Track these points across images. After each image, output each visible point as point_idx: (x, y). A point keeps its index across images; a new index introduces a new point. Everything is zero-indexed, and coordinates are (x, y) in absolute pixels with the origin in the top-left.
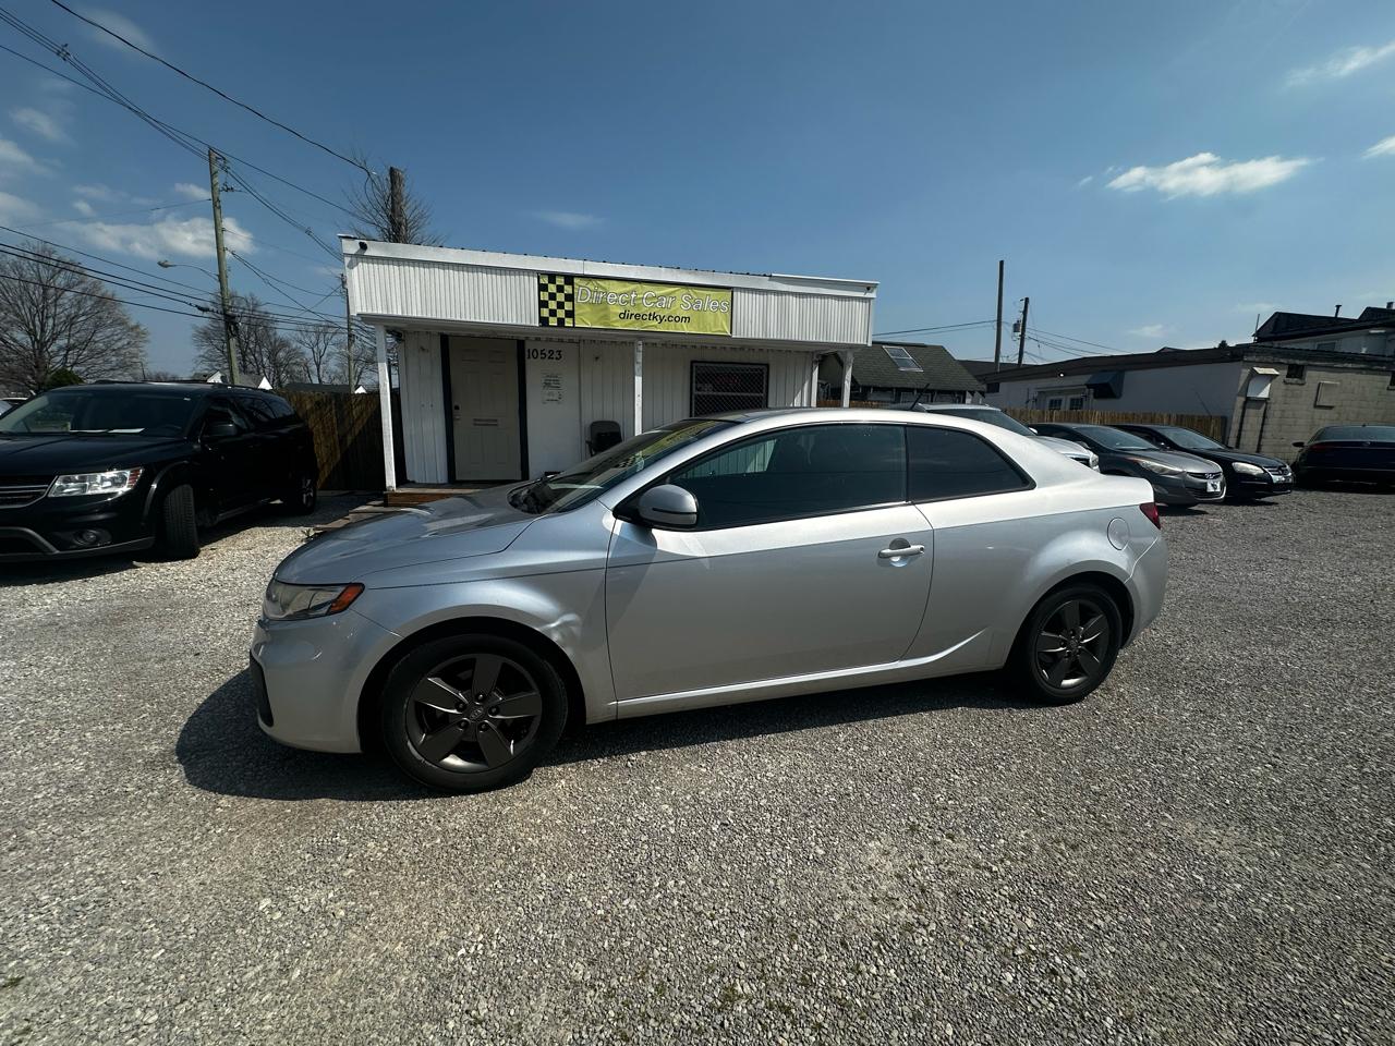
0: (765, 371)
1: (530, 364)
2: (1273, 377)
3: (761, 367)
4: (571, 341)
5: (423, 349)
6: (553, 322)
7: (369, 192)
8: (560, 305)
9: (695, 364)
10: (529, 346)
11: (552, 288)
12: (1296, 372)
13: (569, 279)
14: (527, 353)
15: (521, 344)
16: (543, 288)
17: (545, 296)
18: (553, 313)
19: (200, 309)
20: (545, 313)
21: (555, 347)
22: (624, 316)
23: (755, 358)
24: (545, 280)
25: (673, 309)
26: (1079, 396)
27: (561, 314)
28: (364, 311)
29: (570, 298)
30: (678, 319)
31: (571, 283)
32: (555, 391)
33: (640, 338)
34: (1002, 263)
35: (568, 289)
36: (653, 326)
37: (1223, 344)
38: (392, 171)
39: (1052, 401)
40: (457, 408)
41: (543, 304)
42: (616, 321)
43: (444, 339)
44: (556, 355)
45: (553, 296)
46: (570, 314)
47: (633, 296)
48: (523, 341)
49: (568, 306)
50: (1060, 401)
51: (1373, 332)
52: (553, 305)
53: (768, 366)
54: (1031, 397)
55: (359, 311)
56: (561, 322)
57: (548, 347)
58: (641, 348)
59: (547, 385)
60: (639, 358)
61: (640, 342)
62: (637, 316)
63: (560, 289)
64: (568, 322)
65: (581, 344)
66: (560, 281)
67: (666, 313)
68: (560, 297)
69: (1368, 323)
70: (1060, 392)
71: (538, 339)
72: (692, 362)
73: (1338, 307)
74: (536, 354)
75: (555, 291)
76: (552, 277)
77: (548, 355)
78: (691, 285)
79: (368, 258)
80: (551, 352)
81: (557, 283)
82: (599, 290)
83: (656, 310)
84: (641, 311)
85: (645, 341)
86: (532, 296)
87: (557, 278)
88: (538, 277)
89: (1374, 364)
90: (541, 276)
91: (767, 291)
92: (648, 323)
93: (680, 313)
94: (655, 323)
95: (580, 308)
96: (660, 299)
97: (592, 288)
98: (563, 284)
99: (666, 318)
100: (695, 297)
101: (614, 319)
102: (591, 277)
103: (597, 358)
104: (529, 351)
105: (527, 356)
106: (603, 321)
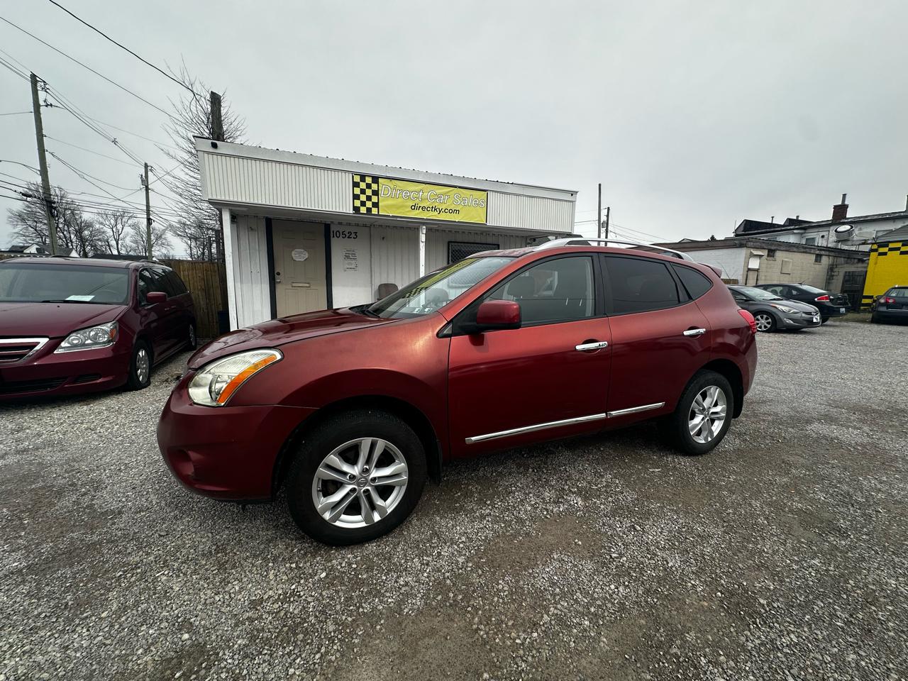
1: (334, 242)
2: (760, 256)
3: (494, 246)
4: (365, 226)
5: (252, 229)
6: (363, 210)
7: (193, 109)
8: (369, 198)
10: (333, 228)
11: (363, 185)
12: (771, 253)
13: (376, 179)
14: (332, 233)
15: (327, 227)
16: (356, 185)
17: (357, 191)
18: (363, 204)
19: (23, 194)
21: (353, 230)
22: (414, 207)
23: (489, 240)
24: (357, 179)
25: (448, 204)
27: (369, 204)
28: (214, 197)
29: (376, 193)
30: (452, 211)
31: (377, 183)
32: (353, 262)
33: (424, 224)
34: (600, 185)
35: (374, 187)
36: (433, 216)
37: (713, 238)
38: (213, 95)
40: (279, 274)
41: (356, 197)
42: (410, 211)
43: (269, 222)
44: (353, 235)
45: (363, 192)
46: (376, 205)
47: (421, 193)
48: (329, 225)
49: (375, 199)
51: (795, 231)
52: (363, 198)
53: (498, 245)
55: (210, 197)
56: (369, 210)
57: (347, 229)
58: (424, 231)
59: (347, 257)
60: (423, 238)
61: (424, 227)
62: (423, 208)
63: (369, 186)
64: (374, 211)
65: (372, 228)
66: (369, 180)
67: (444, 207)
68: (369, 192)
69: (792, 227)
71: (340, 223)
72: (449, 242)
73: (773, 217)
74: (338, 234)
75: (367, 190)
76: (363, 177)
77: (348, 235)
78: (460, 187)
79: (218, 154)
80: (350, 233)
81: (367, 182)
82: (397, 188)
83: (436, 204)
84: (426, 205)
85: (428, 226)
86: (349, 191)
87: (367, 178)
88: (353, 177)
89: (807, 250)
90: (355, 176)
91: (509, 194)
92: (431, 213)
93: (453, 207)
94: (436, 213)
95: (383, 200)
96: (439, 196)
97: (392, 187)
98: (371, 182)
99: (443, 210)
100: (463, 196)
101: (407, 210)
102: (391, 179)
103: (383, 238)
104: (334, 232)
105: (332, 236)
106: (399, 211)
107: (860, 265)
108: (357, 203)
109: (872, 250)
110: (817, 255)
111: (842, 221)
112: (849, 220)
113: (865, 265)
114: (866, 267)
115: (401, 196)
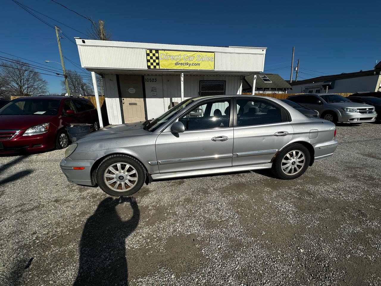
0: (224, 83)
1: (146, 84)
3: (223, 82)
4: (160, 75)
5: (111, 80)
6: (152, 67)
8: (154, 61)
9: (201, 82)
10: (146, 77)
11: (151, 55)
13: (157, 51)
15: (143, 77)
16: (148, 55)
17: (149, 58)
18: (152, 64)
19: (57, 74)
20: (149, 64)
21: (154, 77)
22: (177, 64)
23: (221, 79)
24: (148, 52)
25: (194, 61)
26: (319, 89)
27: (155, 64)
28: (88, 66)
29: (158, 58)
30: (196, 65)
31: (158, 53)
32: (155, 93)
33: (182, 72)
35: (157, 55)
36: (186, 68)
39: (309, 91)
40: (123, 99)
41: (148, 61)
42: (174, 66)
43: (118, 76)
44: (155, 80)
45: (151, 58)
46: (158, 64)
47: (180, 56)
49: (157, 61)
50: (312, 91)
52: (152, 61)
53: (225, 81)
54: (303, 90)
55: (85, 66)
56: (155, 67)
57: (152, 78)
58: (183, 76)
59: (152, 91)
60: (182, 79)
61: (183, 74)
62: (181, 64)
63: (154, 55)
64: (157, 67)
65: (163, 76)
66: (154, 52)
67: (191, 62)
68: (154, 58)
70: (313, 88)
71: (148, 75)
74: (148, 80)
75: (152, 56)
76: (151, 50)
77: (152, 80)
78: (200, 51)
79: (85, 46)
80: (153, 79)
82: (168, 55)
83: (188, 61)
84: (183, 62)
85: (185, 73)
86: (144, 58)
87: (153, 51)
88: (146, 51)
90: (147, 50)
91: (227, 53)
92: (185, 66)
93: (196, 62)
94: (188, 66)
95: (161, 62)
96: (189, 57)
97: (165, 54)
98: (155, 53)
99: (191, 64)
100: (201, 56)
101: (173, 65)
102: (164, 50)
103: (168, 81)
104: (146, 79)
105: (145, 81)
106: (169, 66)
115: (170, 58)
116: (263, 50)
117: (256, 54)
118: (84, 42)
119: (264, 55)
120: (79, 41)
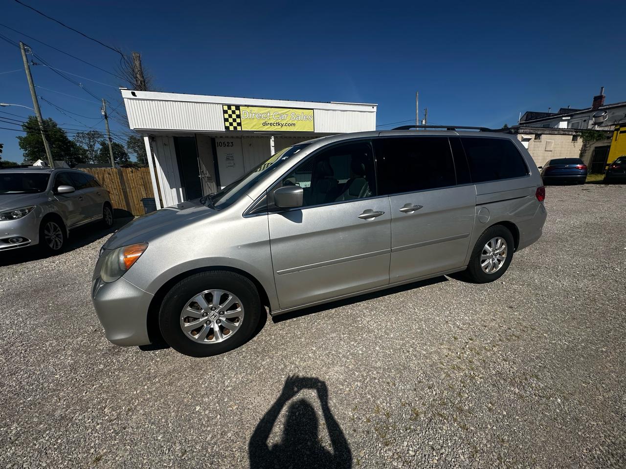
1: (219, 149)
4: (237, 137)
5: (165, 145)
6: (231, 128)
8: (234, 120)
10: (217, 141)
11: (230, 112)
12: (538, 136)
13: (238, 107)
15: (213, 140)
16: (225, 112)
17: (226, 116)
18: (231, 124)
21: (230, 141)
22: (265, 124)
24: (226, 108)
25: (287, 120)
27: (235, 124)
28: (137, 127)
29: (239, 116)
30: (290, 125)
31: (239, 109)
32: (232, 162)
33: (273, 135)
35: (237, 112)
36: (278, 129)
41: (226, 120)
43: (176, 139)
44: (230, 144)
45: (230, 116)
46: (239, 124)
47: (268, 114)
49: (238, 120)
52: (231, 120)
55: (134, 127)
57: (227, 141)
58: (273, 139)
59: (228, 159)
60: (272, 143)
61: (273, 137)
62: (271, 124)
63: (234, 112)
64: (239, 128)
65: (242, 138)
67: (284, 122)
68: (234, 116)
69: (562, 115)
71: (221, 137)
73: (550, 108)
74: (220, 144)
76: (229, 107)
77: (227, 145)
78: (295, 108)
79: (136, 99)
80: (228, 143)
81: (232, 109)
82: (252, 112)
83: (279, 121)
84: (272, 121)
85: (276, 136)
86: (220, 116)
87: (232, 107)
88: (223, 107)
89: (567, 132)
91: (329, 110)
92: (276, 127)
93: (290, 122)
94: (279, 127)
95: (244, 121)
96: (281, 115)
97: (249, 111)
98: (235, 110)
99: (284, 124)
100: (297, 114)
101: (261, 126)
102: (248, 106)
103: (250, 145)
104: (217, 143)
105: (217, 146)
106: (255, 127)
107: (606, 141)
108: (227, 124)
109: (617, 130)
110: (574, 136)
111: (600, 108)
112: (605, 107)
113: (609, 141)
114: (610, 143)
115: (255, 117)
116: (373, 107)
117: (365, 112)
118: (134, 94)
119: (375, 113)
120: (126, 94)
